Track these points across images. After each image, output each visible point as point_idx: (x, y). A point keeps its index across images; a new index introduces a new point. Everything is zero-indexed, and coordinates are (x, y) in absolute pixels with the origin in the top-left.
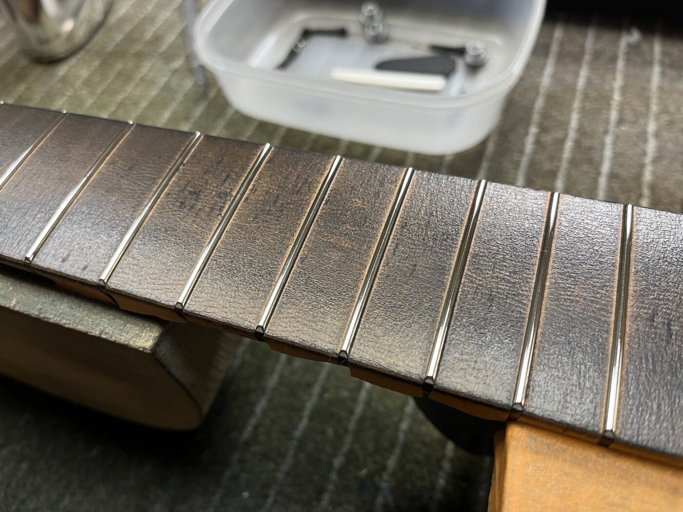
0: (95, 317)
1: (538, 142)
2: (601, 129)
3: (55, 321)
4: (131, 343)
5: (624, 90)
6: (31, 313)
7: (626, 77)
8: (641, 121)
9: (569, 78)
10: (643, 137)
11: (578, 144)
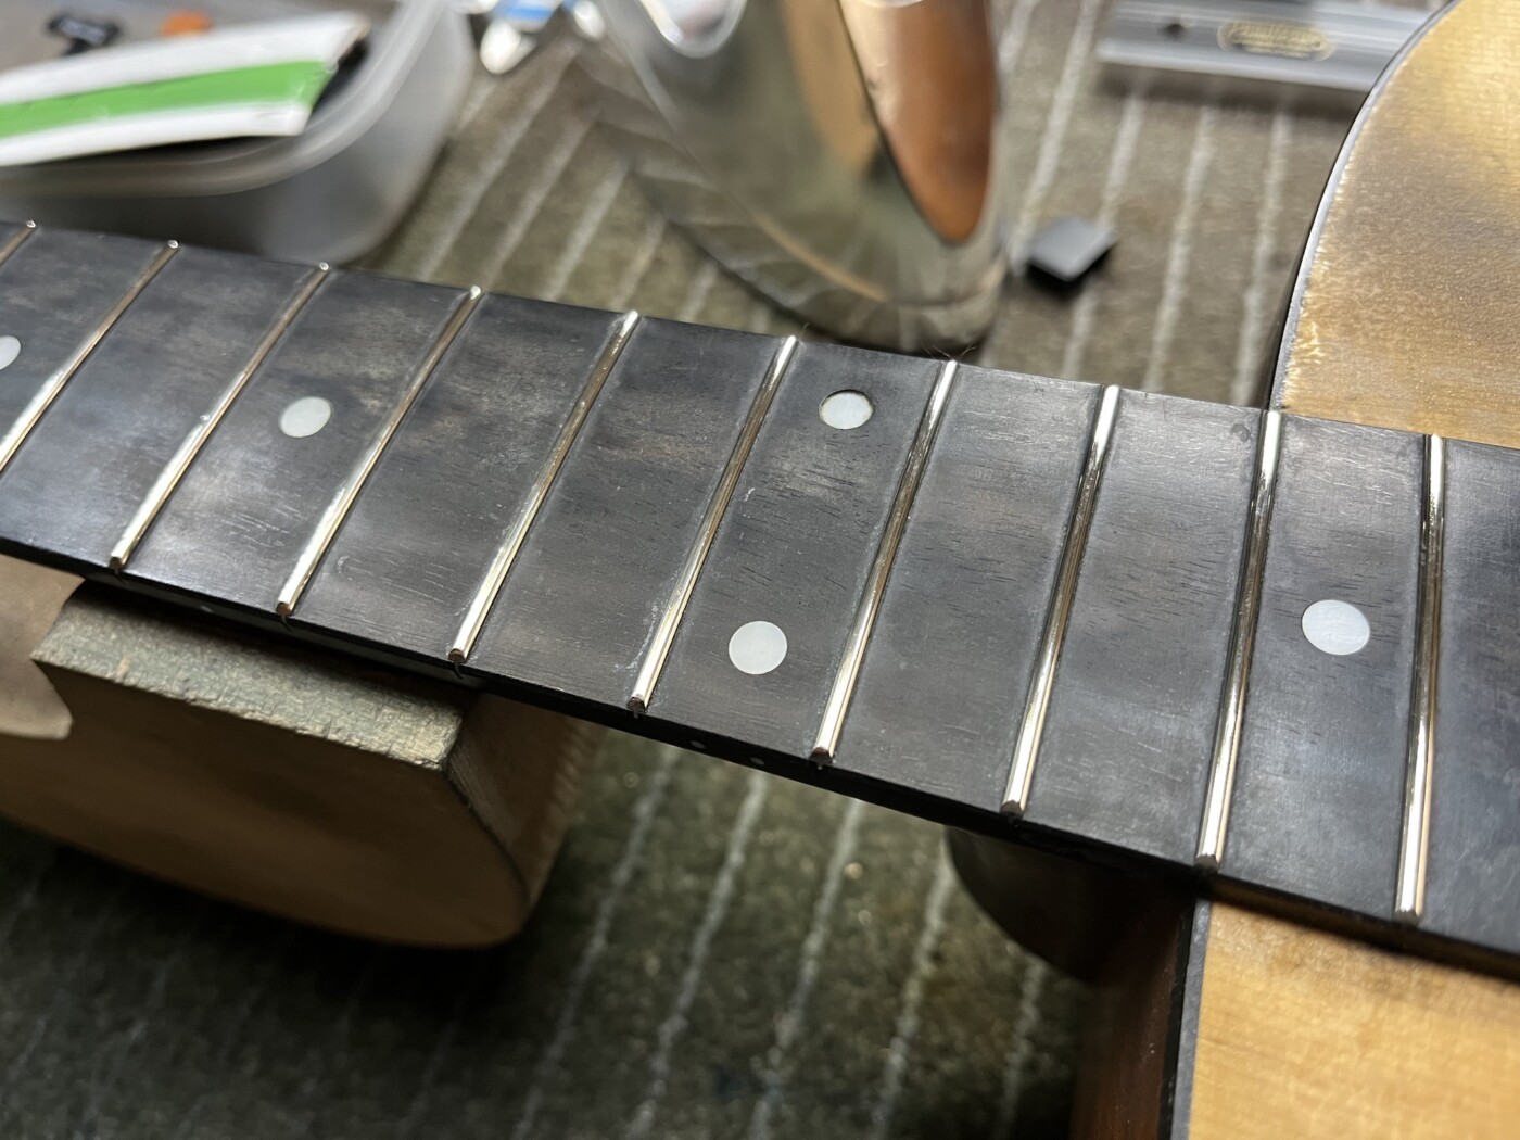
0: (311, 695)
3: (219, 705)
4: (396, 749)
6: (164, 689)
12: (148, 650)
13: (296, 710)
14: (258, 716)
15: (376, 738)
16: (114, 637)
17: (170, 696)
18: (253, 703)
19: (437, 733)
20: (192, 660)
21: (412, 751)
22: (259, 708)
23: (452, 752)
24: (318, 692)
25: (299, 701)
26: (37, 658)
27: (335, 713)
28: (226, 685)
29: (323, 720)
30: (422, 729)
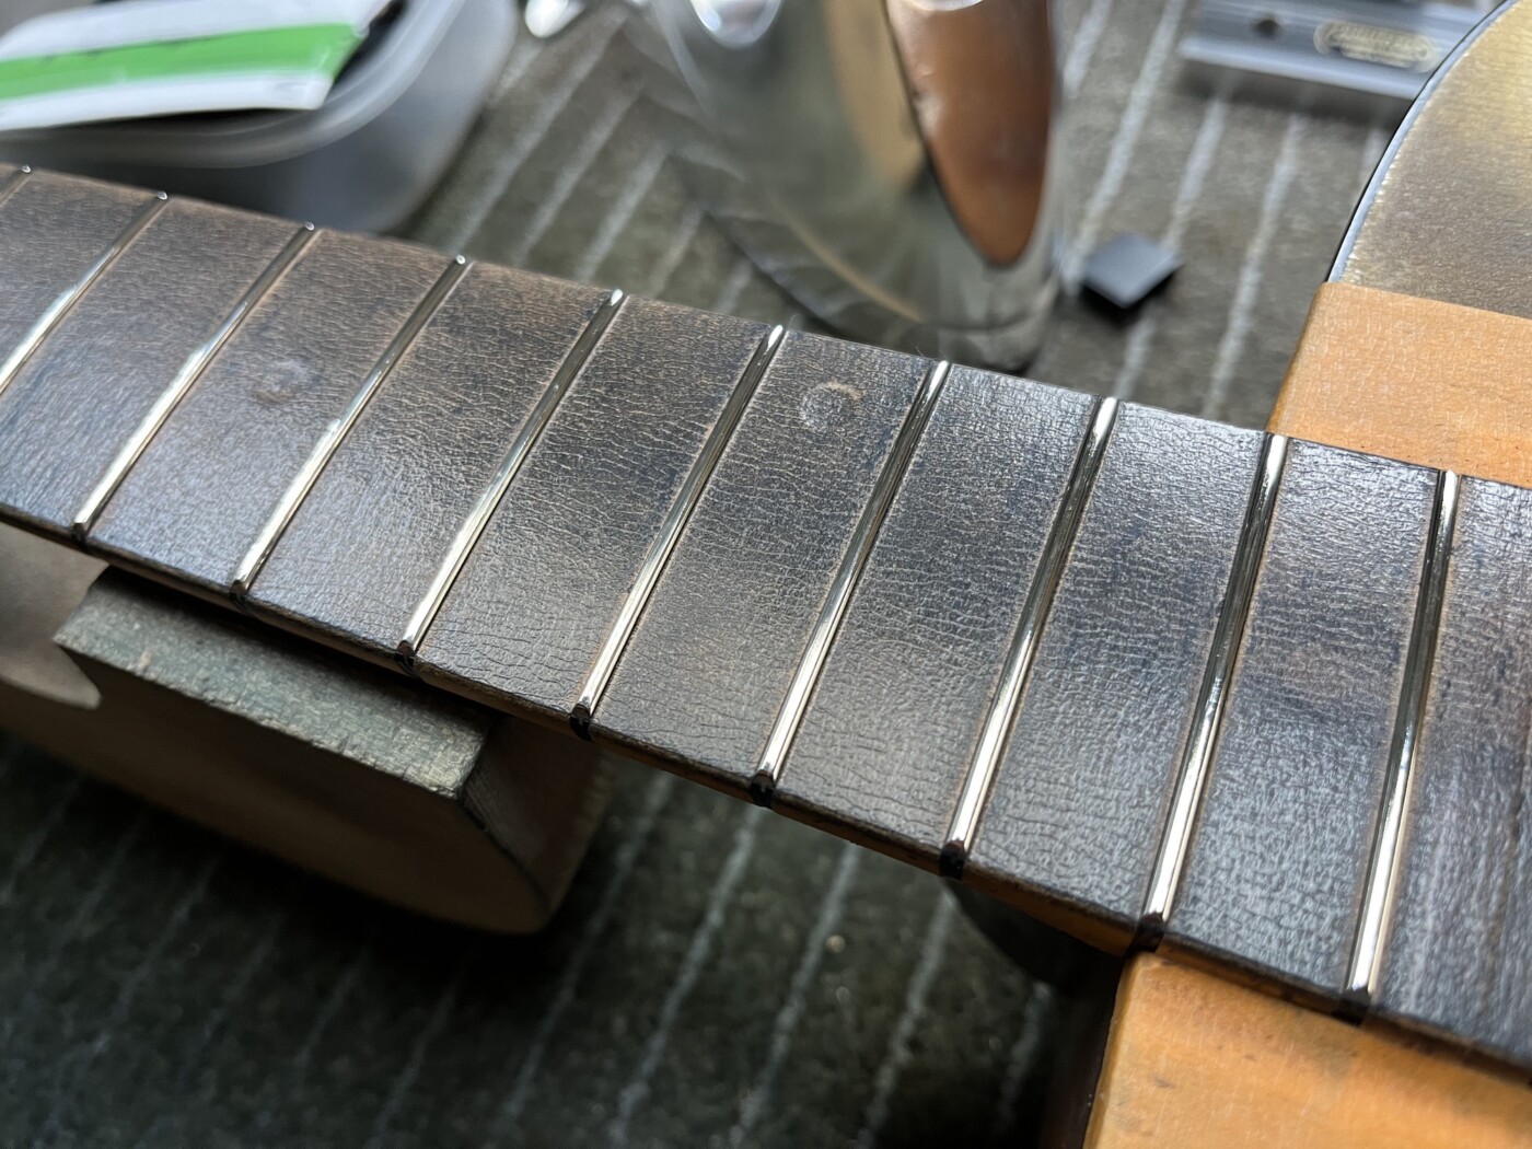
12: (170, 644)
13: (314, 721)
14: (275, 724)
15: (392, 759)
16: (137, 626)
17: (189, 694)
18: (271, 710)
19: (454, 758)
20: (213, 658)
21: (428, 777)
22: (276, 716)
23: (469, 780)
24: (337, 703)
25: (316, 712)
26: (60, 642)
27: (353, 728)
28: (244, 688)
29: (340, 735)
30: (440, 754)
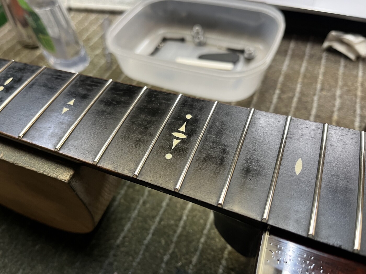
0: (42, 164)
1: (279, 98)
2: (312, 93)
3: (21, 165)
4: (58, 177)
5: (325, 74)
6: (10, 161)
7: (326, 67)
8: (333, 89)
9: (296, 67)
10: (333, 97)
11: (300, 100)
